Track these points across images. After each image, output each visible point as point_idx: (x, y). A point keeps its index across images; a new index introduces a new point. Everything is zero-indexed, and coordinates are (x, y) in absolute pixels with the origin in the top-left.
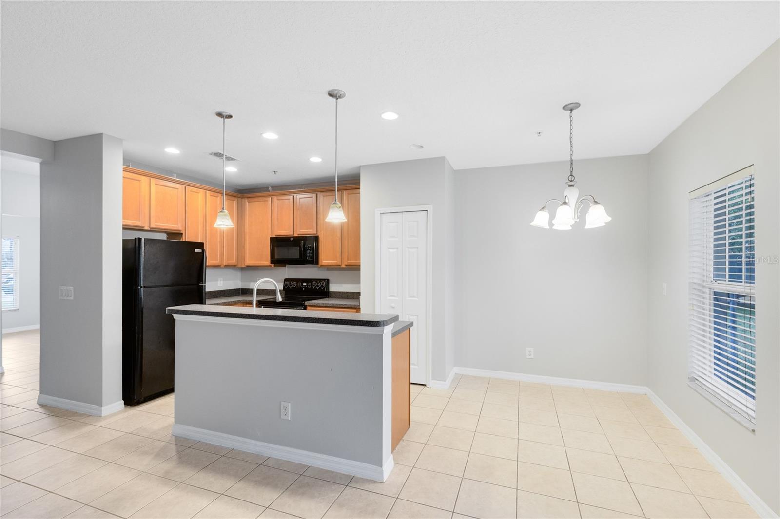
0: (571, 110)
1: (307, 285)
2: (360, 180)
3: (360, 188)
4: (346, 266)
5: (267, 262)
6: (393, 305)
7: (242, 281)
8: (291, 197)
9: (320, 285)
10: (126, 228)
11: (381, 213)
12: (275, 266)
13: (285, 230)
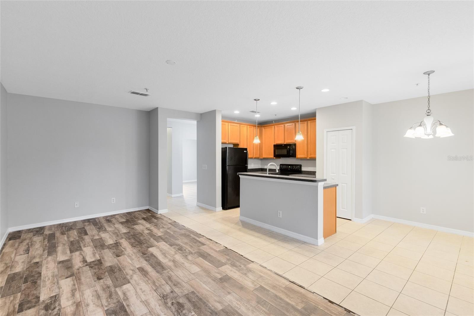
0: (429, 75)
1: (291, 167)
2: (316, 114)
3: (316, 119)
4: (310, 158)
5: (272, 156)
6: (333, 178)
7: (261, 164)
8: (283, 125)
9: (297, 167)
10: (222, 143)
11: (327, 132)
12: (275, 158)
13: (280, 142)
